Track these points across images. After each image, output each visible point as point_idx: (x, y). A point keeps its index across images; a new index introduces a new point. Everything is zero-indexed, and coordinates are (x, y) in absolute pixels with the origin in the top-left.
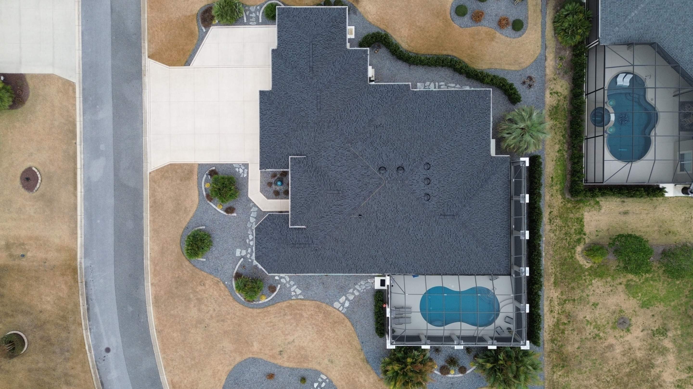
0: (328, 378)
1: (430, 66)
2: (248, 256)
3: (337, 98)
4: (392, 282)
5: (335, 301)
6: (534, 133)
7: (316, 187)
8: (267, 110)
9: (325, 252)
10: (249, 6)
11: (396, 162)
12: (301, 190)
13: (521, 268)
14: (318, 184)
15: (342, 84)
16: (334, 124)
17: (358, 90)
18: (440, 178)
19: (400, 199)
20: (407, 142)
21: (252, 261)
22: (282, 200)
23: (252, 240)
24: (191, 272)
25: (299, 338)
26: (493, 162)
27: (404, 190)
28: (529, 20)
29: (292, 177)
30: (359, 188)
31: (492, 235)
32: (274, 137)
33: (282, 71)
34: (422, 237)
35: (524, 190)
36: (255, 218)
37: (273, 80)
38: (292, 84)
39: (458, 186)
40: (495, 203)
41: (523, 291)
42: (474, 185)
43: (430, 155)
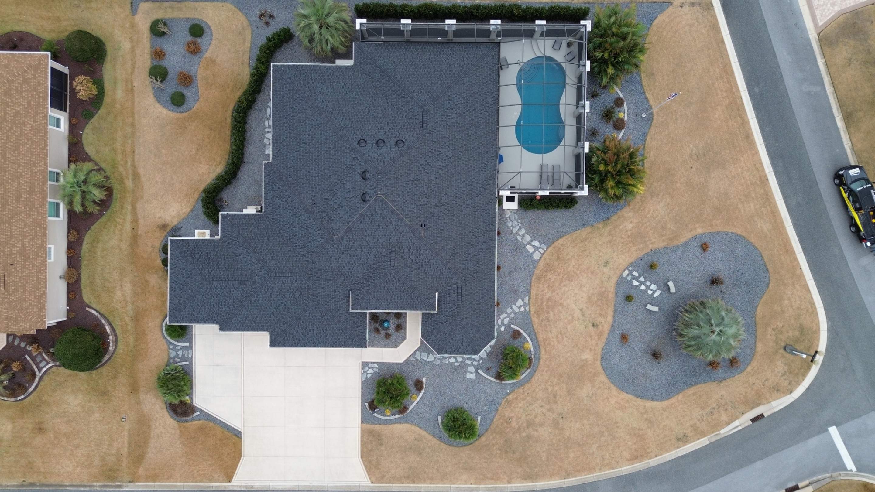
0: (627, 268)
1: (245, 139)
2: (475, 363)
3: (279, 252)
4: (507, 188)
5: (532, 258)
6: (325, 13)
7: (387, 279)
8: (293, 337)
9: (468, 269)
10: (170, 358)
11: (357, 181)
12: (392, 297)
13: (491, 30)
14: (384, 276)
15: (262, 246)
16: (310, 256)
17: (270, 226)
18: (377, 127)
19: (401, 176)
20: (333, 167)
21: (482, 358)
22: (407, 322)
23: (456, 358)
24: (494, 435)
25: (577, 303)
26: (361, 63)
27: (390, 171)
28: (190, 16)
29: (376, 309)
30: (387, 226)
31: (450, 65)
32: (326, 330)
33: (246, 318)
34: (450, 151)
35: (395, 25)
36: (429, 354)
37: (257, 330)
38: (261, 307)
39: (388, 106)
40: (411, 61)
41: (519, 27)
42: (388, 86)
43: (348, 140)
